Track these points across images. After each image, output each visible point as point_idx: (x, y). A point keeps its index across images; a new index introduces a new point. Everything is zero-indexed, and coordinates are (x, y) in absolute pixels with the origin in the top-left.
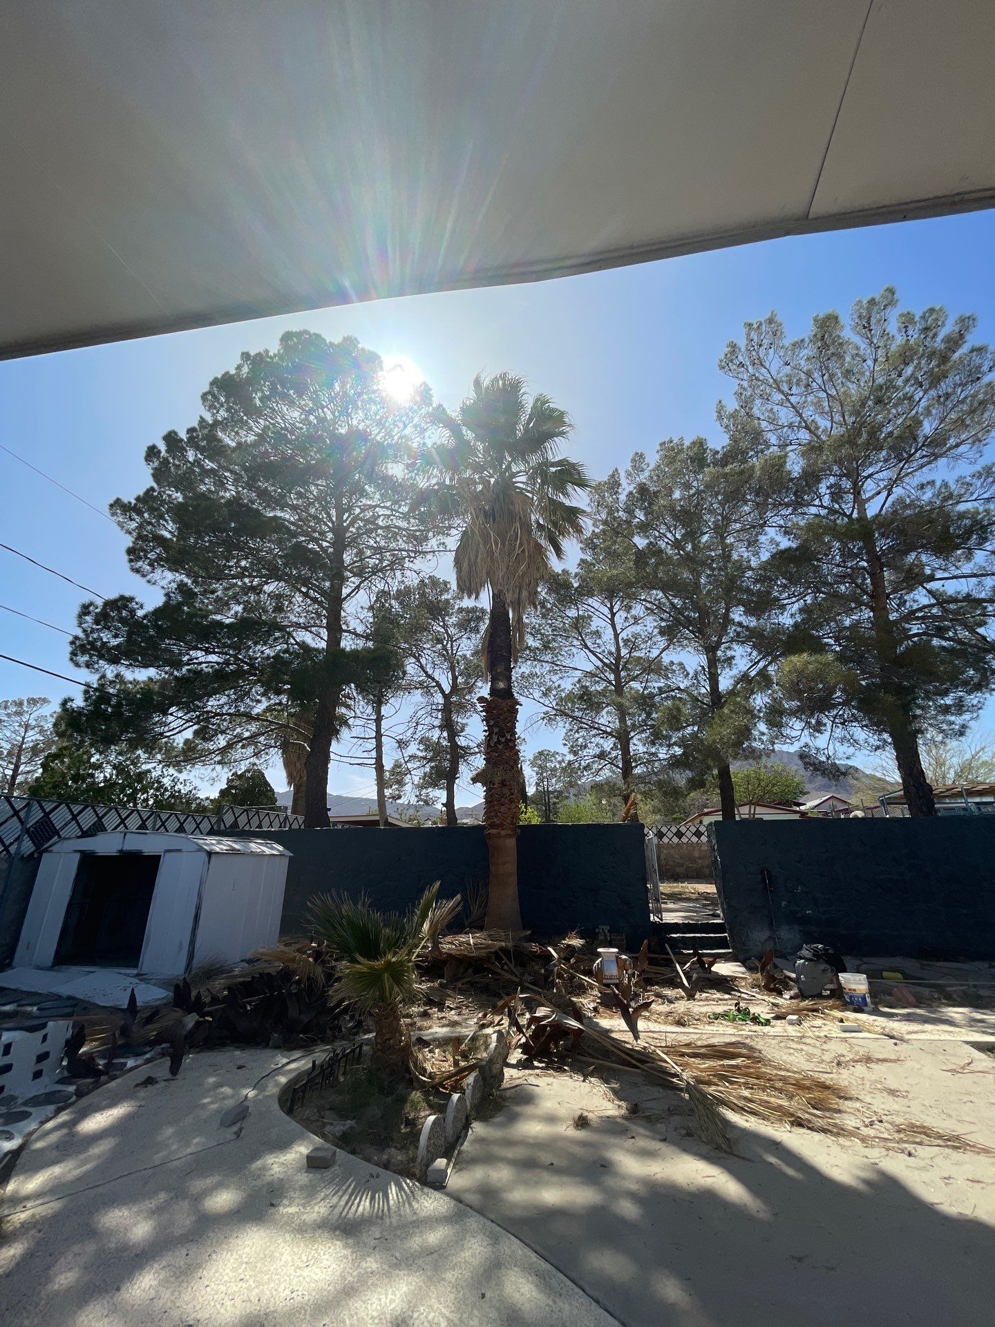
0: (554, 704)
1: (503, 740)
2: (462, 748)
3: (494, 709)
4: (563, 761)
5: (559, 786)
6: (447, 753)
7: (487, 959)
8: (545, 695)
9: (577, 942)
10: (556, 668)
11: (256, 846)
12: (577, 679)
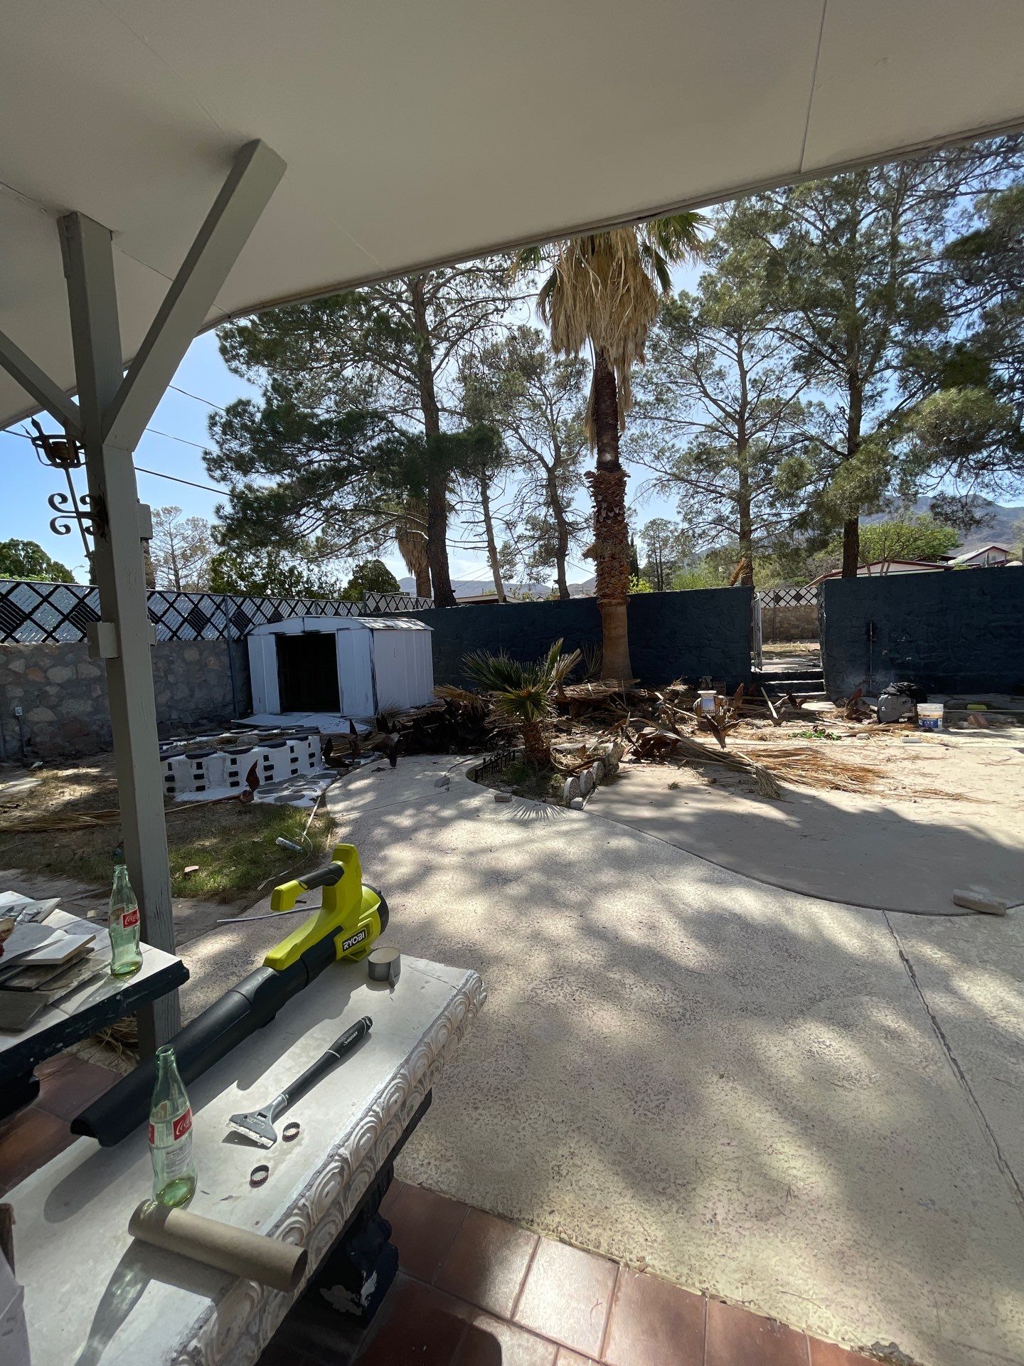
0: (667, 467)
1: (611, 515)
2: (570, 524)
3: (602, 483)
4: (676, 530)
5: (673, 557)
6: (556, 531)
7: (603, 701)
8: (657, 458)
9: (681, 688)
10: (672, 425)
11: (403, 624)
12: (693, 436)
